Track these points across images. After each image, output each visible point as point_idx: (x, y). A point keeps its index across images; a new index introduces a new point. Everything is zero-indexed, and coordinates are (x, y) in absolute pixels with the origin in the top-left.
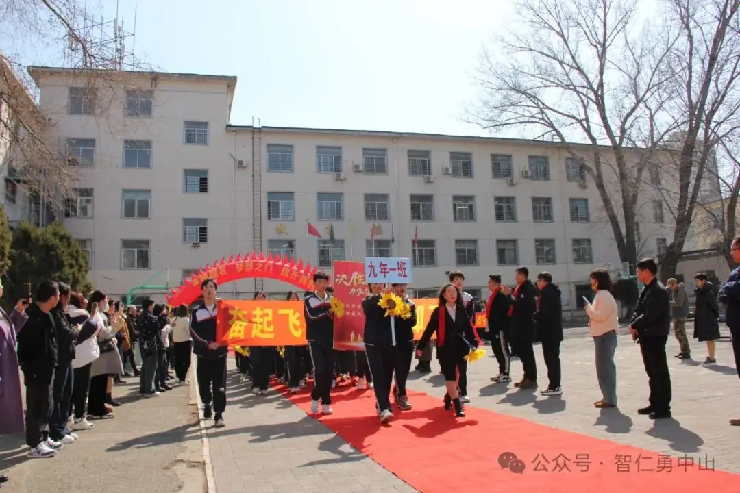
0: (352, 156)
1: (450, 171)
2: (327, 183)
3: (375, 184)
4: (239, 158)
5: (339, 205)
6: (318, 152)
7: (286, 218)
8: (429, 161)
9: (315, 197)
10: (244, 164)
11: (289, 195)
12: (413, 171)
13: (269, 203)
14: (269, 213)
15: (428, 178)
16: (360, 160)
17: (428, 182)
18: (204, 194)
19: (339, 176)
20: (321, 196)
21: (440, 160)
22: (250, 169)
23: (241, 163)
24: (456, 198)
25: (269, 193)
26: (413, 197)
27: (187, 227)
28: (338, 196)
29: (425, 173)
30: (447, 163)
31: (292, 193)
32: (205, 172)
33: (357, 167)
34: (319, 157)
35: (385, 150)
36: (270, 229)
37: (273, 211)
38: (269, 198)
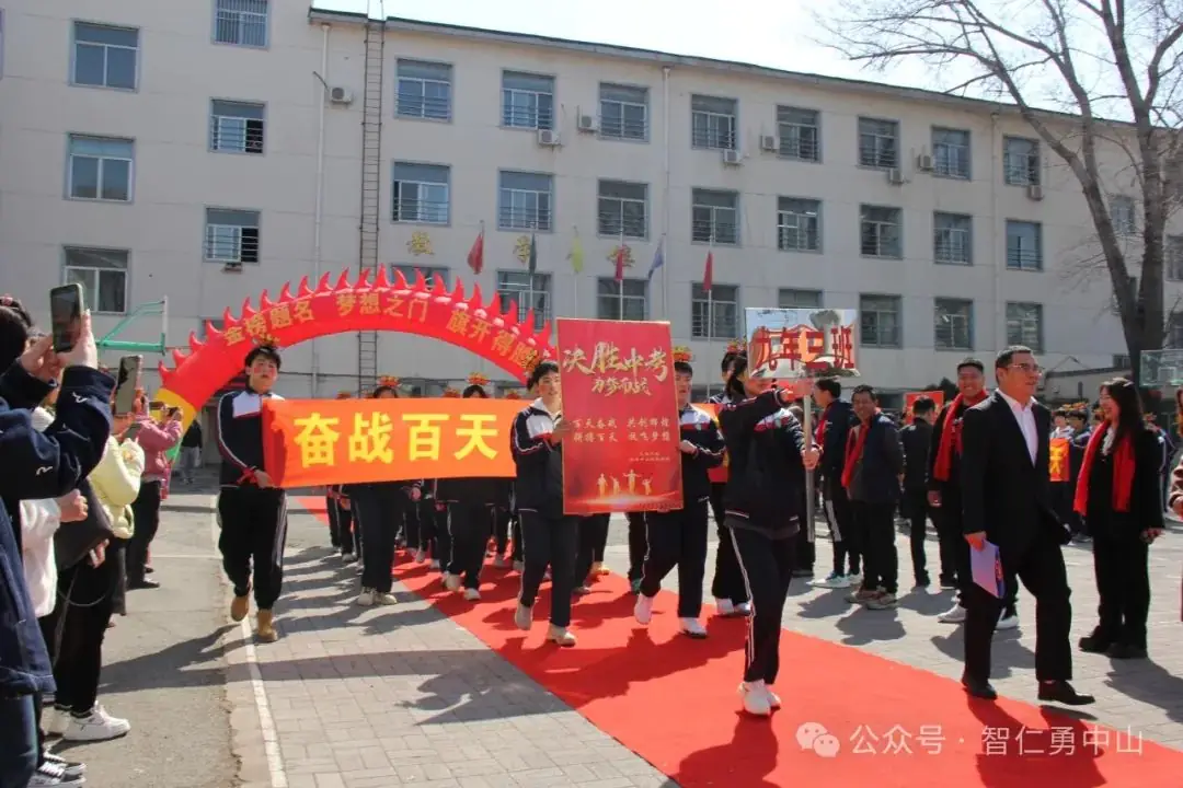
0: (577, 97)
1: (777, 145)
2: (521, 150)
3: (621, 160)
4: (334, 83)
5: (544, 199)
6: (505, 84)
7: (432, 219)
8: (733, 119)
9: (493, 180)
10: (346, 97)
11: (440, 171)
12: (700, 140)
13: (396, 184)
14: (396, 208)
15: (732, 156)
16: (593, 109)
17: (732, 164)
18: (255, 157)
19: (547, 137)
20: (509, 178)
21: (757, 118)
22: (359, 105)
23: (338, 92)
24: (784, 202)
25: (399, 165)
26: (698, 193)
27: (215, 226)
28: (545, 179)
29: (723, 144)
30: (771, 128)
31: (447, 168)
32: (259, 108)
33: (587, 120)
34: (508, 93)
35: (644, 91)
36: (396, 244)
37: (404, 204)
38: (396, 174)
